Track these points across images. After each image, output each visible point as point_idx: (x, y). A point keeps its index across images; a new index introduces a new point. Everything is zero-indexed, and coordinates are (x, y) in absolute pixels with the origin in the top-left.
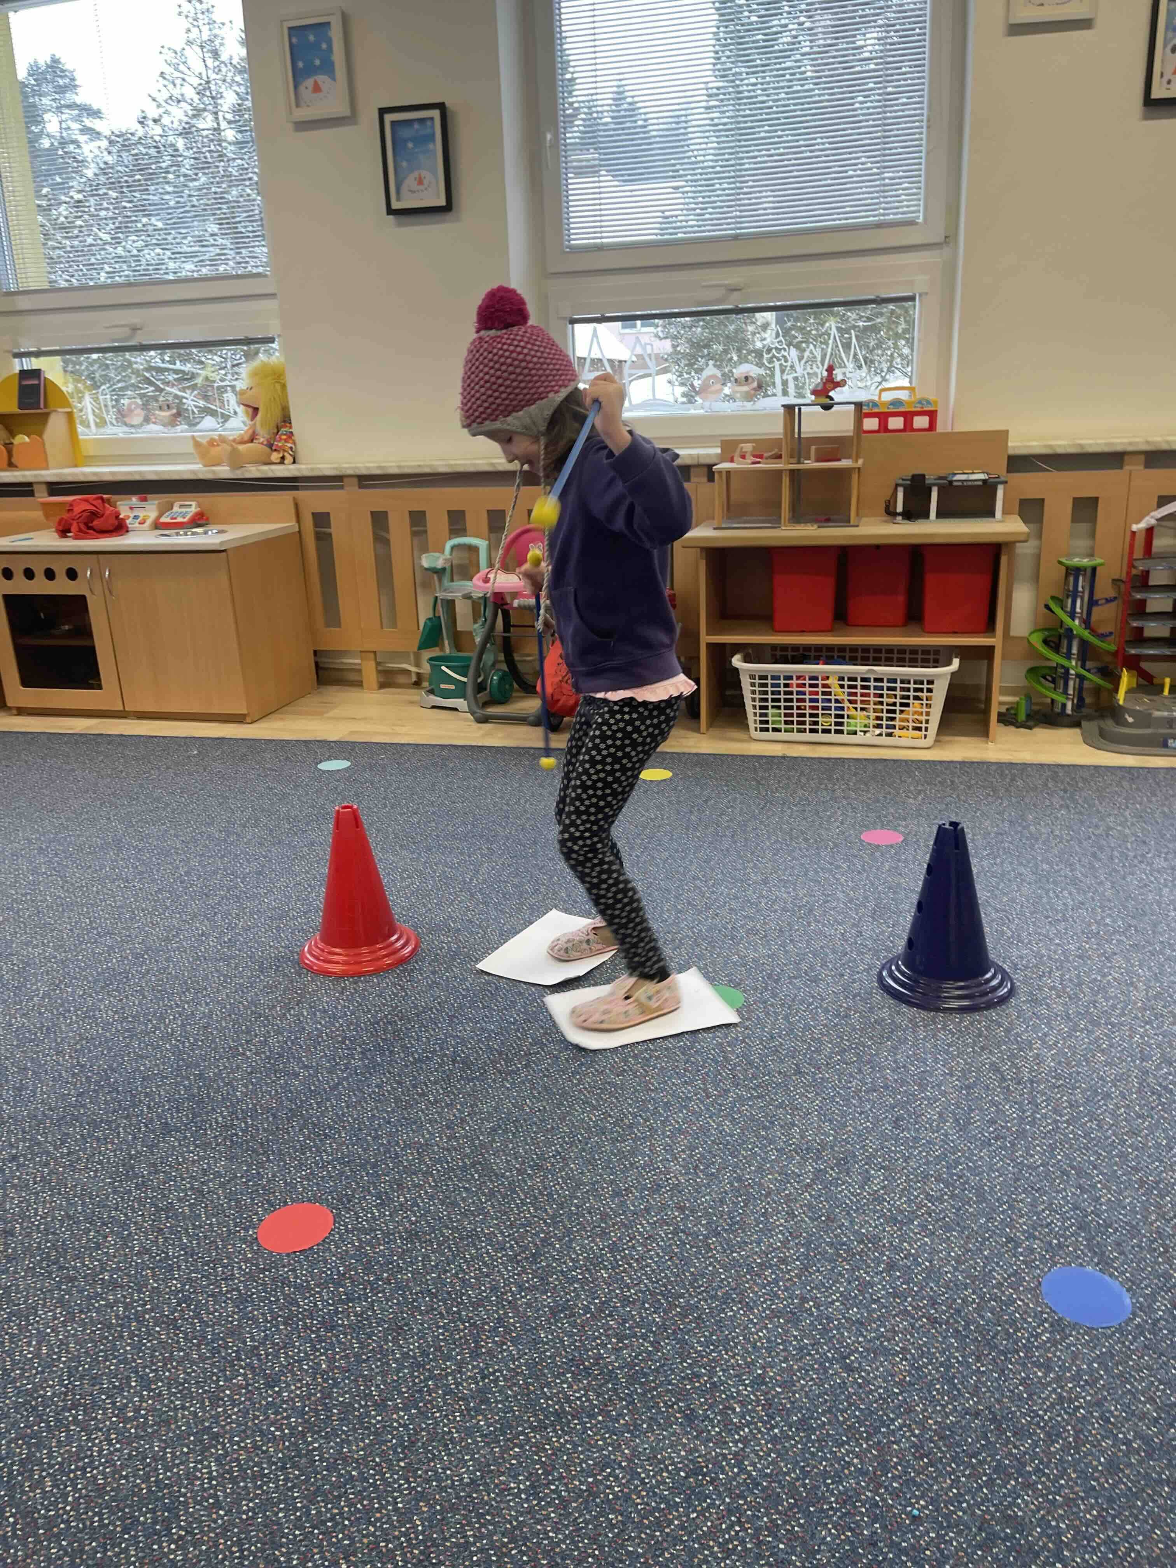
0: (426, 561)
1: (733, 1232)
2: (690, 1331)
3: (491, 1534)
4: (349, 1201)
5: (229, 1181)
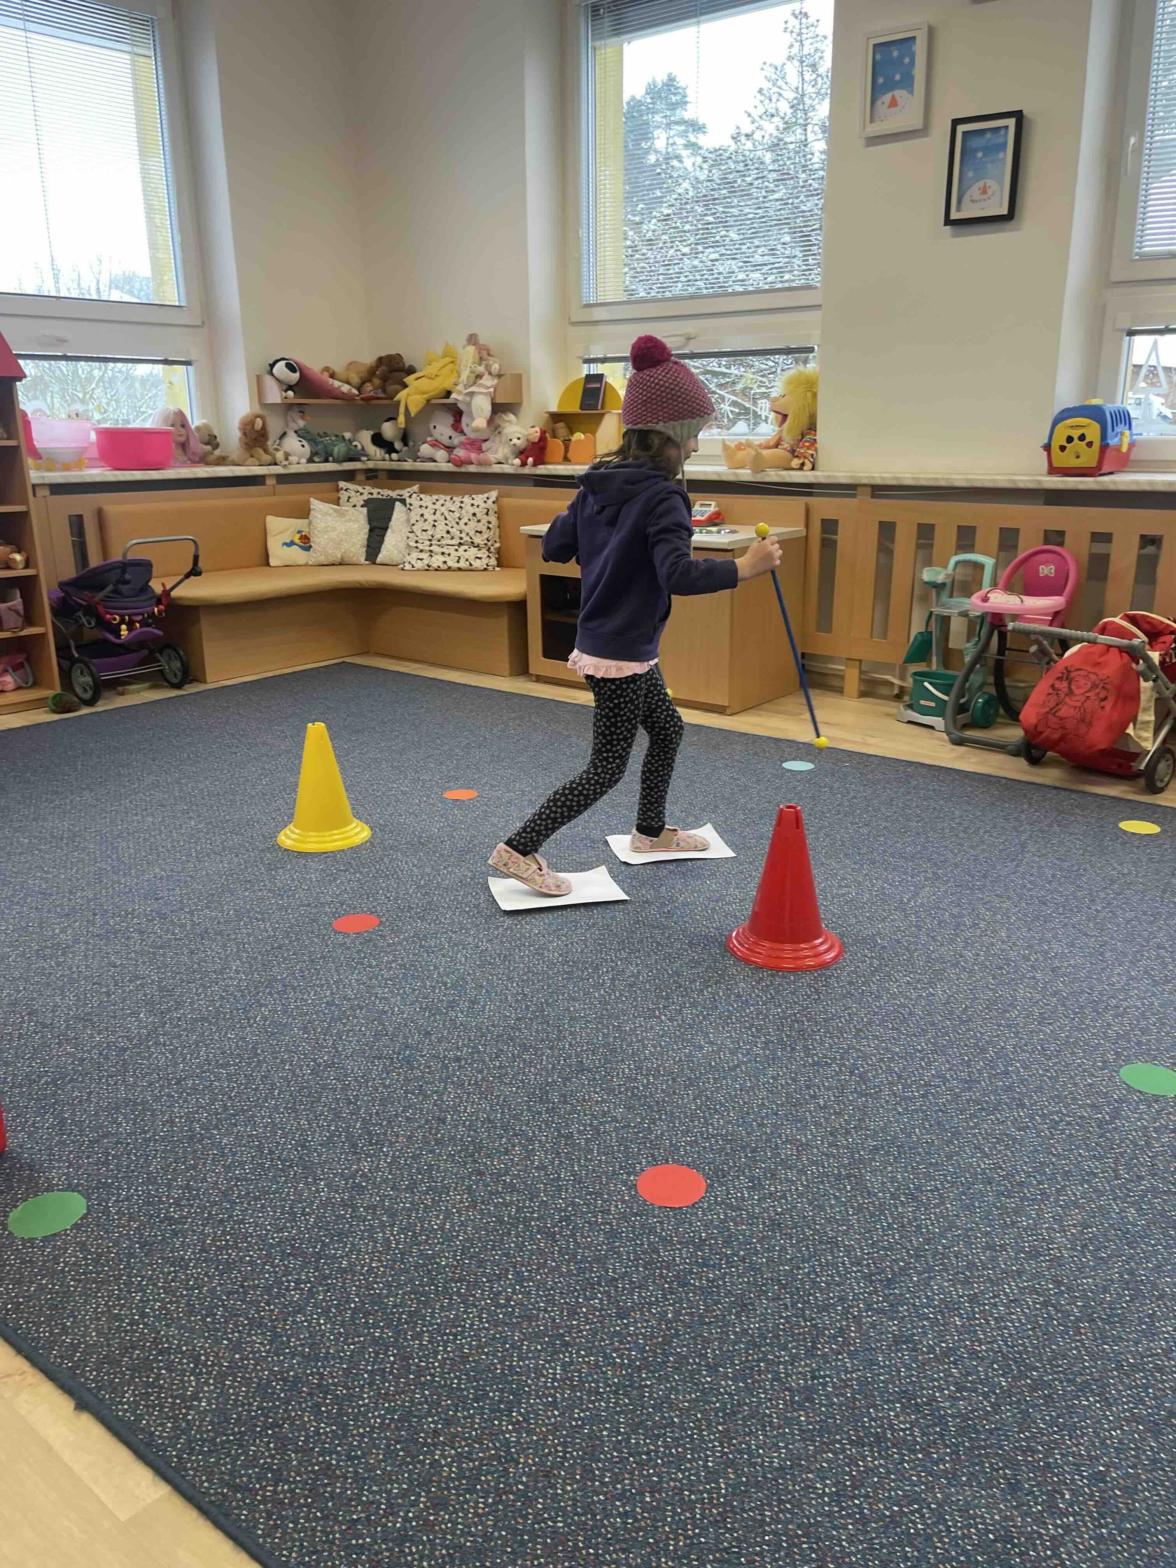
0: (927, 575)
1: (1110, 1323)
2: (1036, 1405)
3: (787, 1522)
4: (724, 1176)
5: (623, 1128)
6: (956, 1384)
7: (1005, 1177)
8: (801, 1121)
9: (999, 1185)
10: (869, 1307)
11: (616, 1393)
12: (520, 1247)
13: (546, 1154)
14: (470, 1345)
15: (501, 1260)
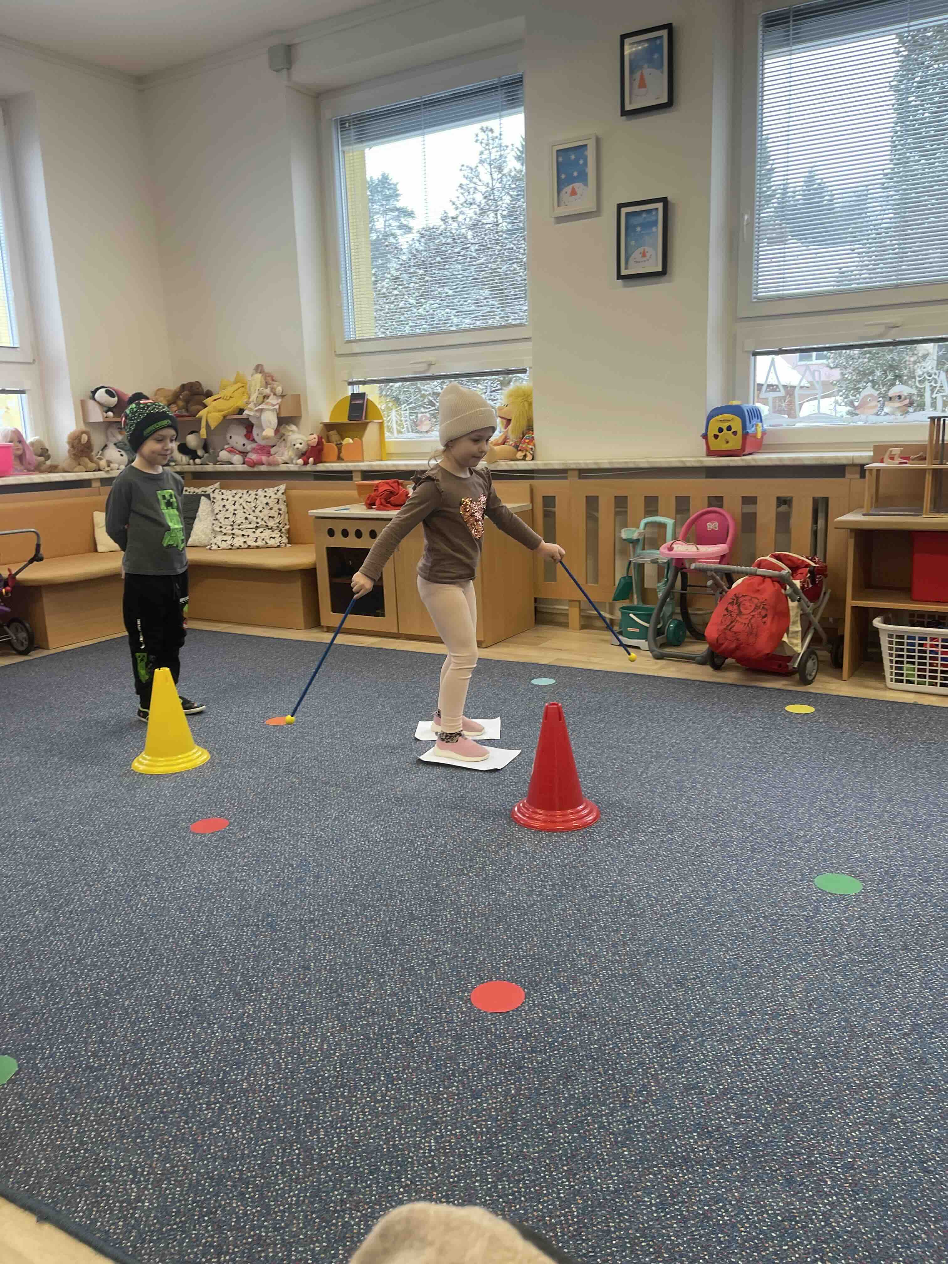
0: (625, 534)
1: (837, 1057)
2: (795, 1121)
3: (627, 1229)
4: (537, 985)
5: (453, 958)
6: (734, 1114)
7: (745, 963)
8: (588, 939)
9: (742, 969)
10: (662, 1066)
11: (480, 1153)
12: (387, 1055)
13: (395, 984)
14: (359, 1133)
15: (372, 1067)
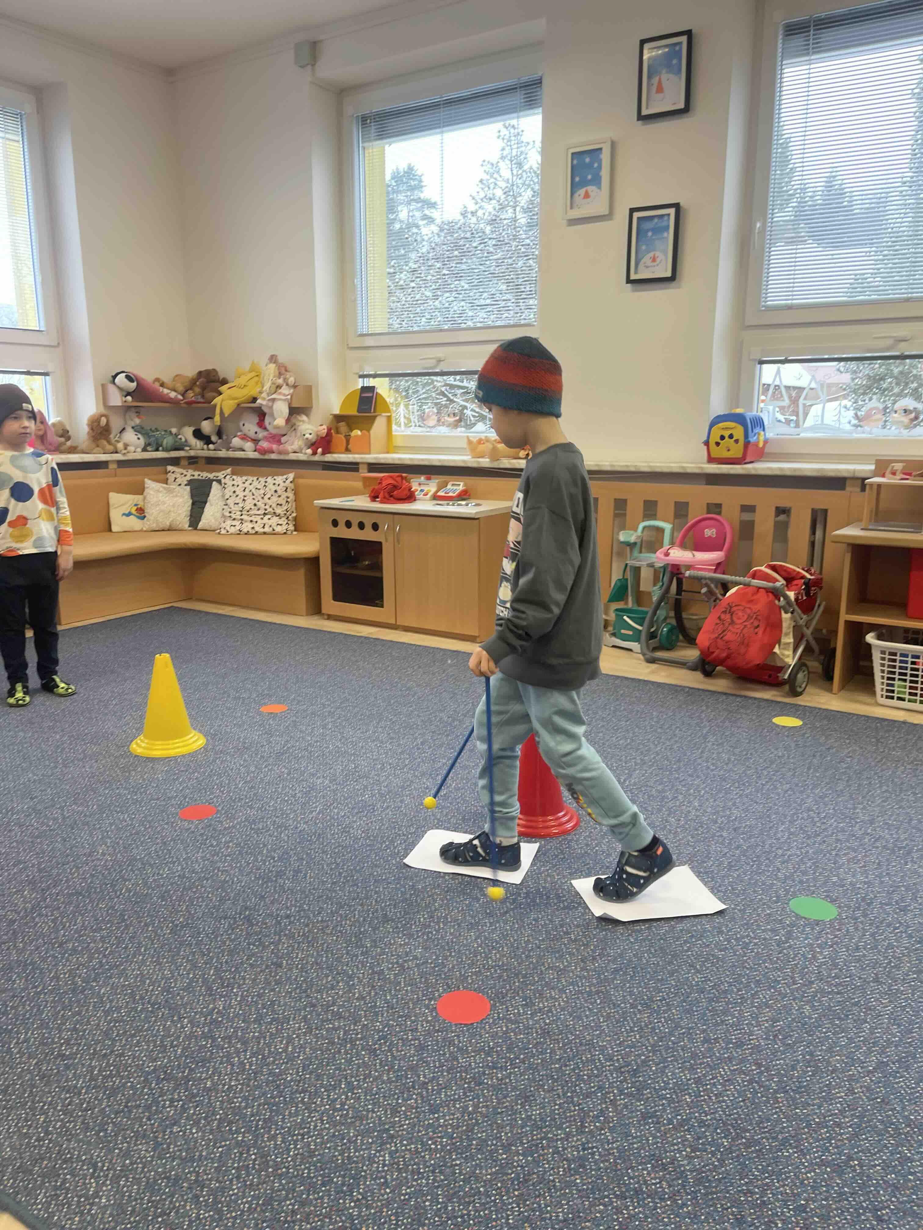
0: (623, 537)
1: (799, 1093)
2: (751, 1158)
4: (503, 998)
5: (423, 964)
7: (713, 987)
8: (558, 952)
10: (621, 1092)
11: (433, 1172)
12: (349, 1062)
13: (364, 988)
14: (315, 1142)
